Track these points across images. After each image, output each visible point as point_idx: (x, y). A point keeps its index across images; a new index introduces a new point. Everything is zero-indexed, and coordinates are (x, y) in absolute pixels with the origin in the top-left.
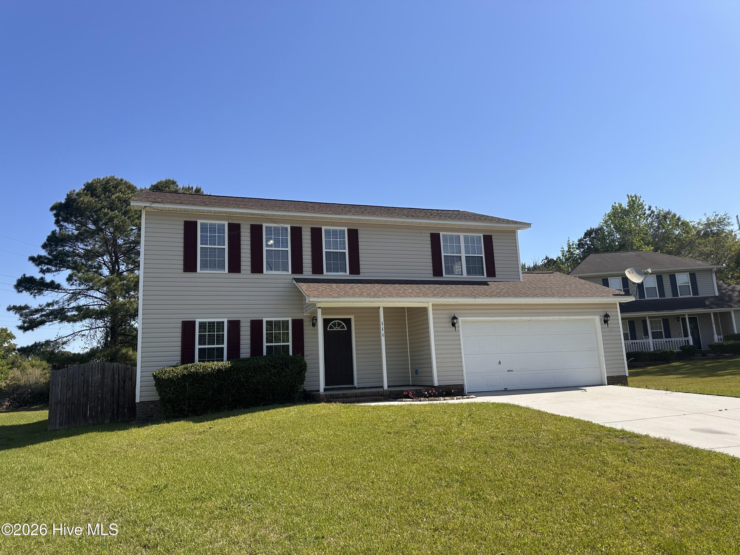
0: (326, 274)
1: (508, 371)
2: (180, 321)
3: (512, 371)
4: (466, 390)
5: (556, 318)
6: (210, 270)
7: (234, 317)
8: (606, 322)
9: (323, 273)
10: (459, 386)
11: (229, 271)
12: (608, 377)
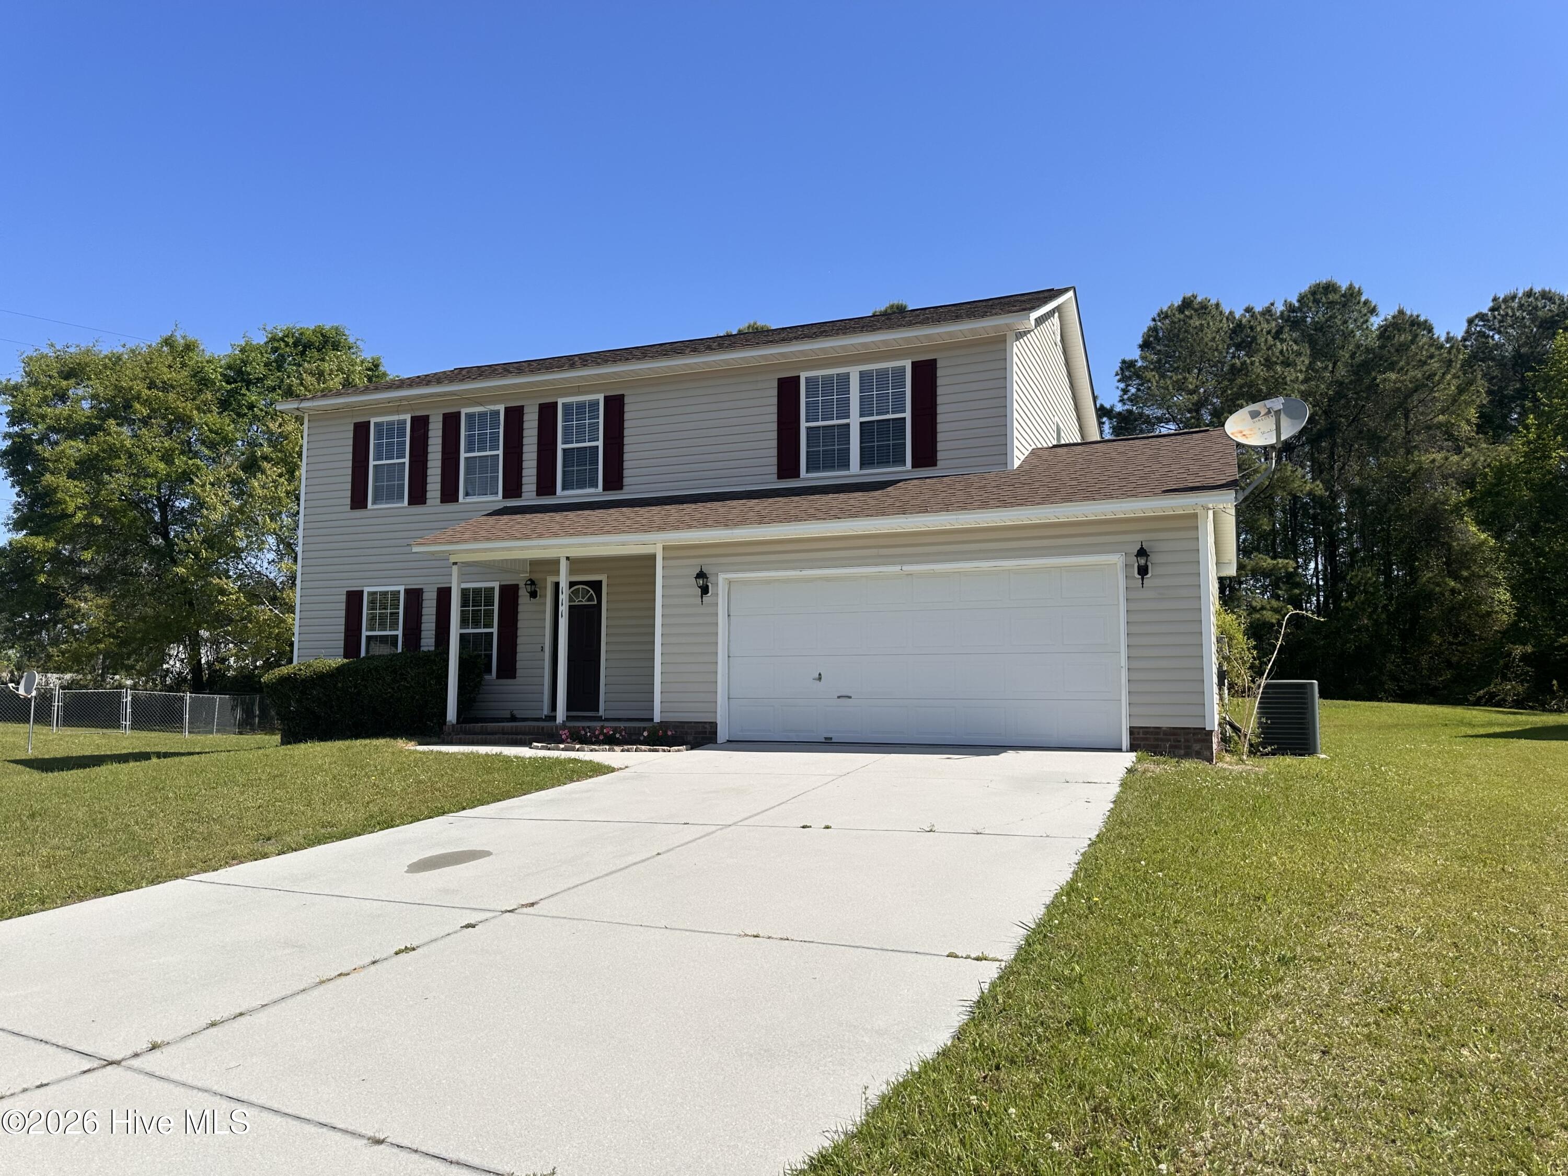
0: (562, 495)
1: (839, 697)
2: (344, 591)
3: (850, 697)
4: (722, 736)
5: (985, 565)
6: (386, 503)
7: (414, 584)
8: (1143, 571)
9: (555, 494)
10: (707, 726)
11: (409, 504)
12: (1133, 731)
